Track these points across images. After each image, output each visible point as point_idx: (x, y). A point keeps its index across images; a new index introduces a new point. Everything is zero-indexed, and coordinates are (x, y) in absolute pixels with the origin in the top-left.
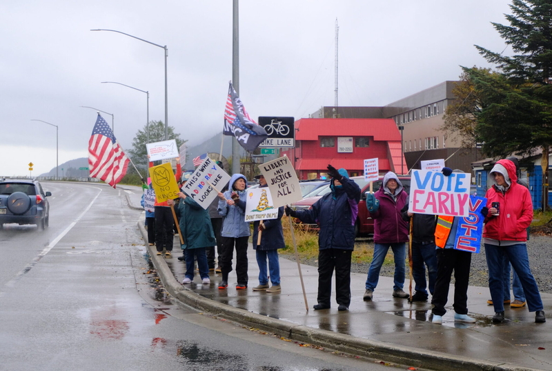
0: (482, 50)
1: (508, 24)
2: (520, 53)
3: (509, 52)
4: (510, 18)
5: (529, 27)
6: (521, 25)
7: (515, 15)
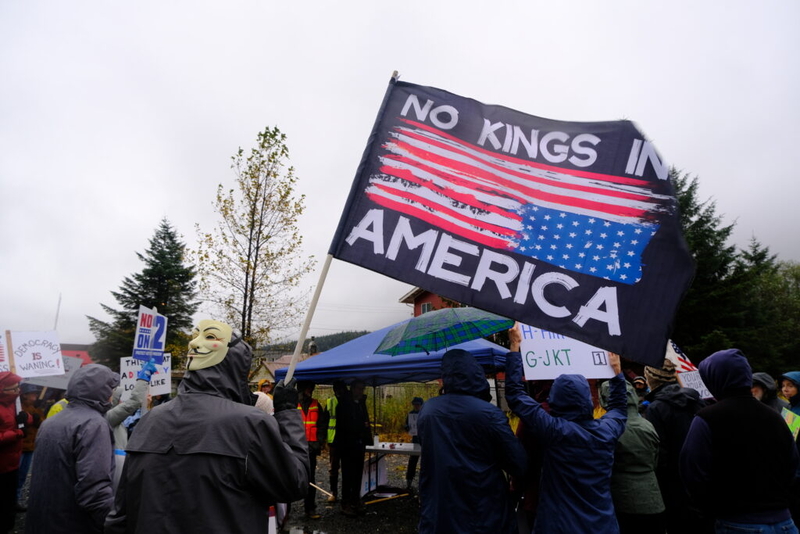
0: (105, 307)
1: (121, 292)
2: (128, 310)
3: (121, 308)
4: (122, 289)
5: (136, 295)
6: (130, 293)
7: (126, 287)
